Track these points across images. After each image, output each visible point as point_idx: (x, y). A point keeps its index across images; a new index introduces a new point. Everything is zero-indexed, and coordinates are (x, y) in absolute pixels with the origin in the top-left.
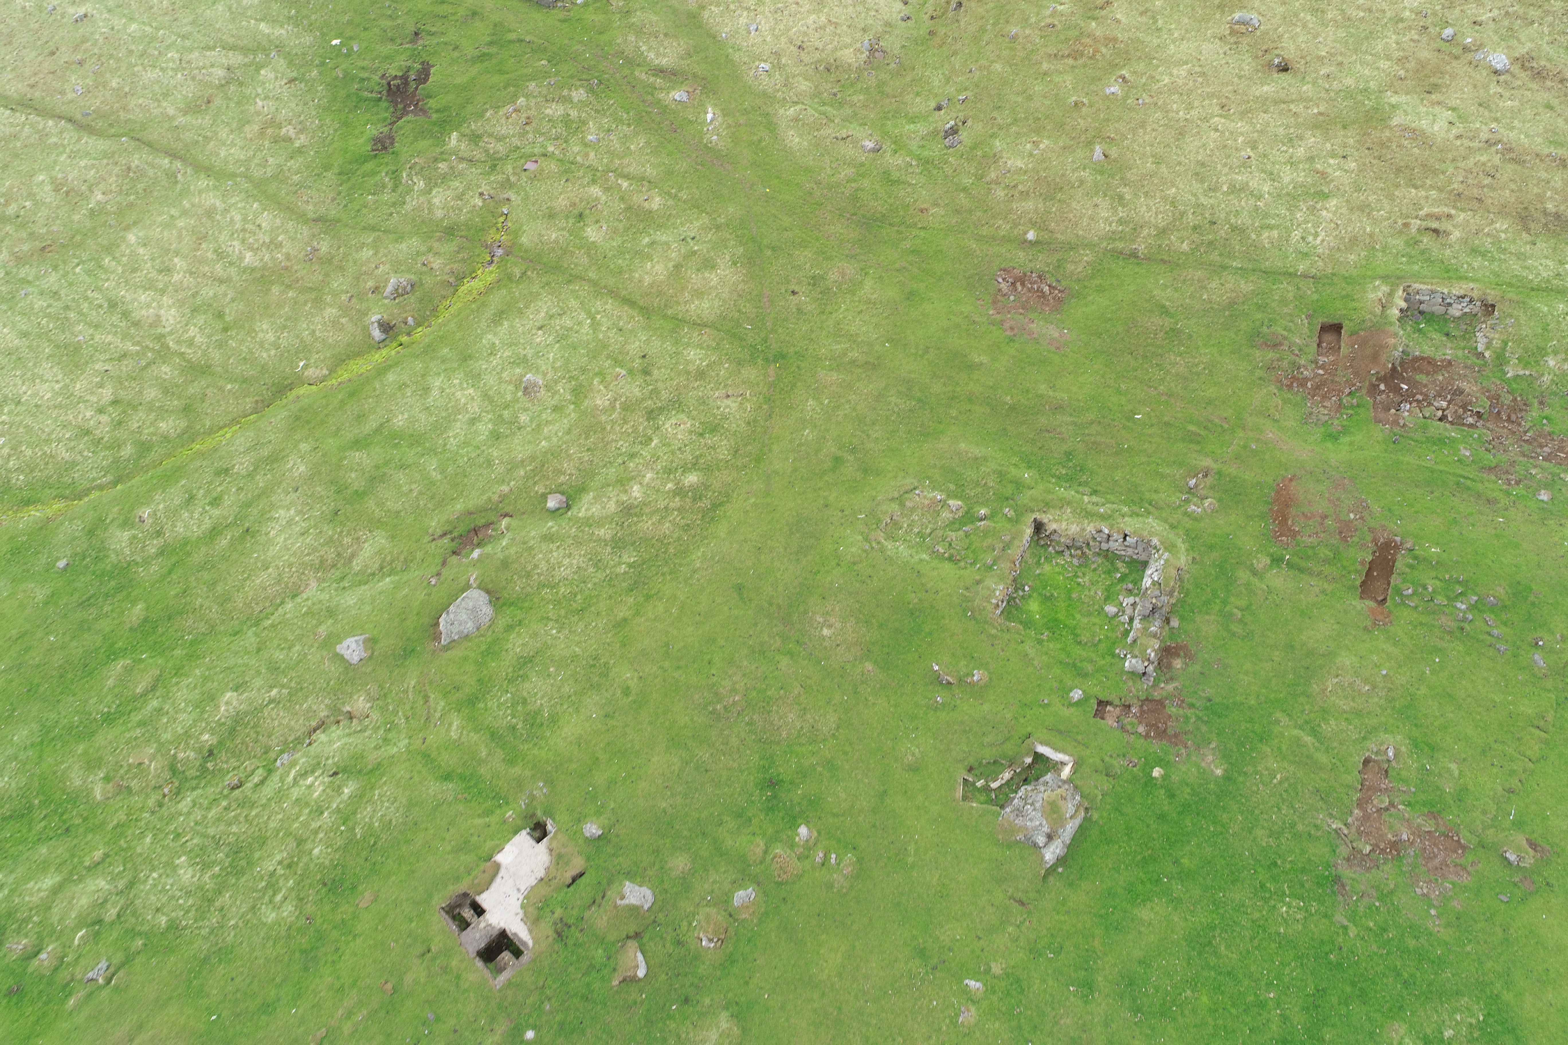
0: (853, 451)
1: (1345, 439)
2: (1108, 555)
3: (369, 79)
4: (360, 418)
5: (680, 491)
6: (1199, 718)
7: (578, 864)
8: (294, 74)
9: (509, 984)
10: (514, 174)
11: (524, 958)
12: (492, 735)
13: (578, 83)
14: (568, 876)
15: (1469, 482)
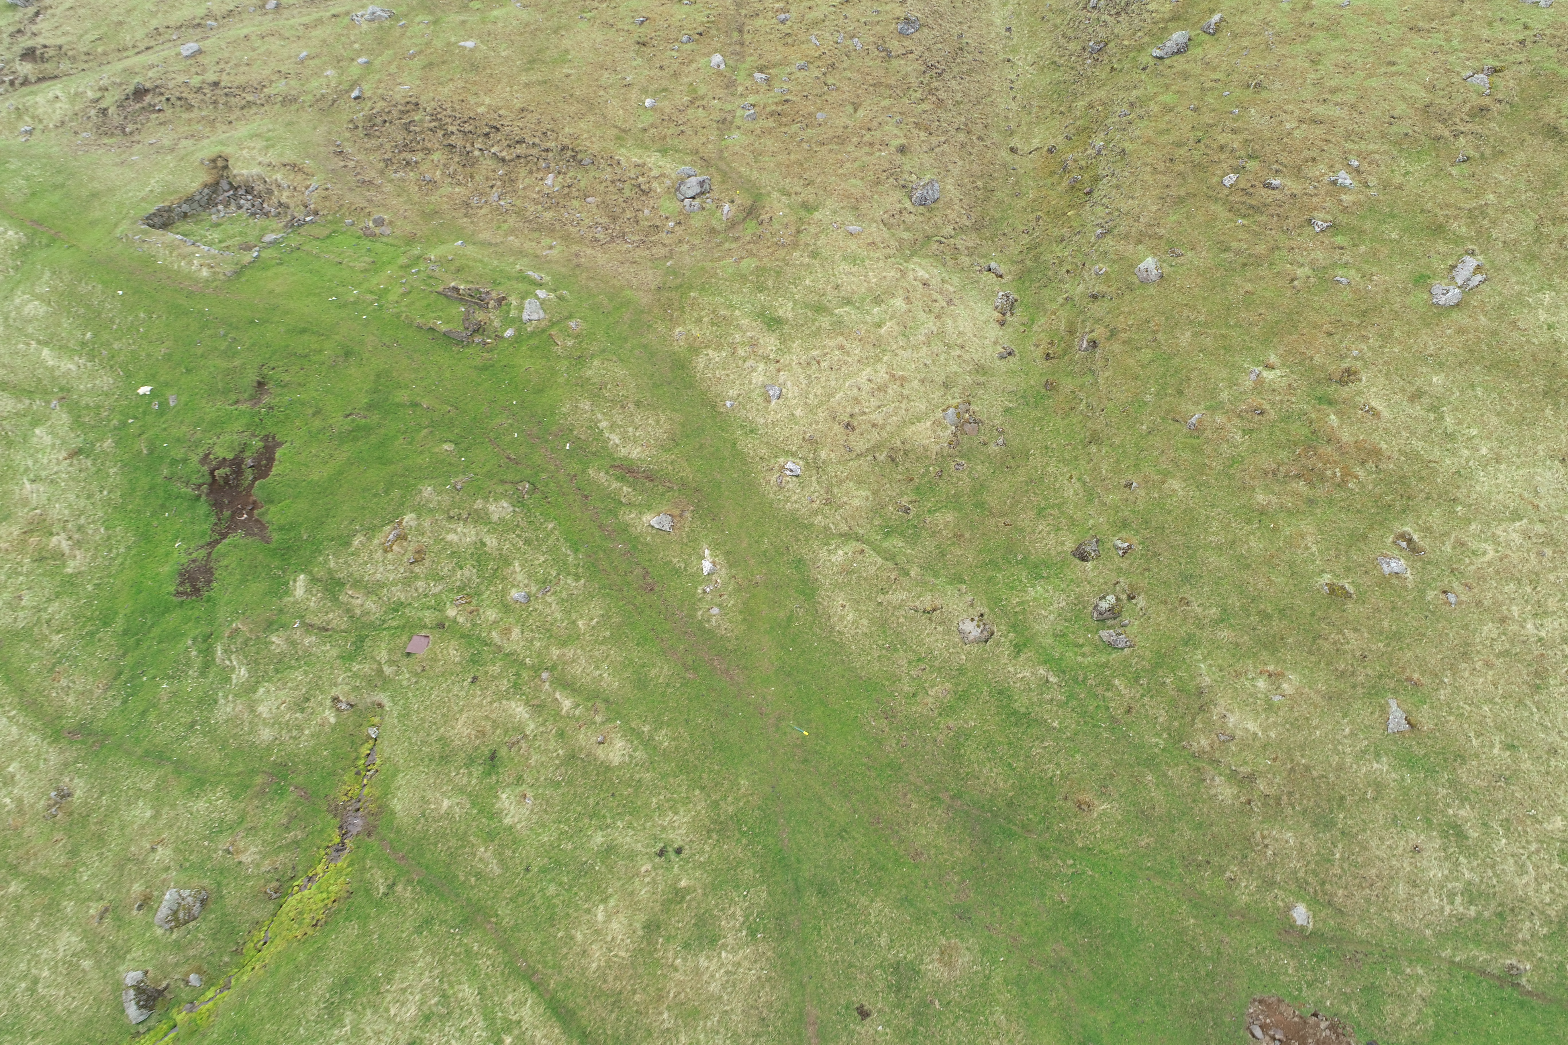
3: (185, 461)
8: (79, 442)
10: (391, 662)
13: (500, 489)
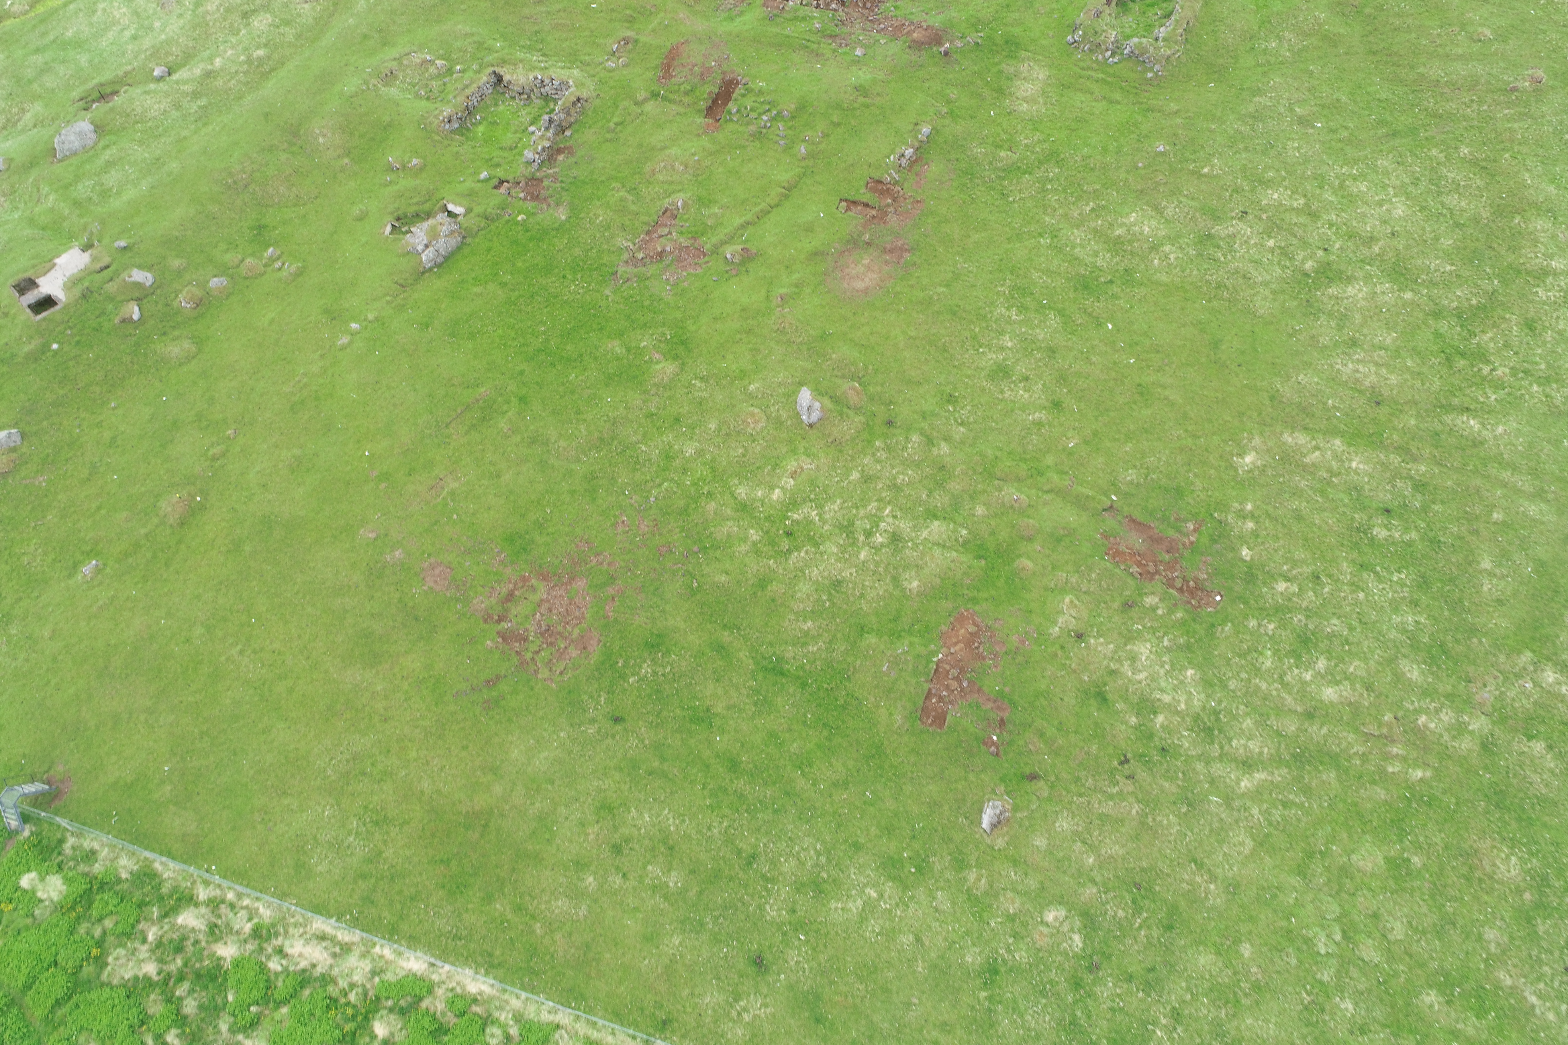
0: (380, 31)
1: (738, 20)
2: (546, 98)
4: (43, 35)
5: (249, 61)
6: (563, 188)
7: (106, 260)
9: (44, 319)
11: (57, 308)
12: (75, 204)
14: (98, 266)
15: (809, 44)
